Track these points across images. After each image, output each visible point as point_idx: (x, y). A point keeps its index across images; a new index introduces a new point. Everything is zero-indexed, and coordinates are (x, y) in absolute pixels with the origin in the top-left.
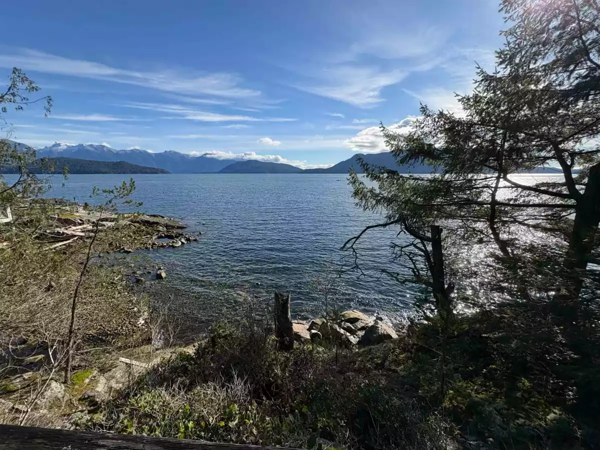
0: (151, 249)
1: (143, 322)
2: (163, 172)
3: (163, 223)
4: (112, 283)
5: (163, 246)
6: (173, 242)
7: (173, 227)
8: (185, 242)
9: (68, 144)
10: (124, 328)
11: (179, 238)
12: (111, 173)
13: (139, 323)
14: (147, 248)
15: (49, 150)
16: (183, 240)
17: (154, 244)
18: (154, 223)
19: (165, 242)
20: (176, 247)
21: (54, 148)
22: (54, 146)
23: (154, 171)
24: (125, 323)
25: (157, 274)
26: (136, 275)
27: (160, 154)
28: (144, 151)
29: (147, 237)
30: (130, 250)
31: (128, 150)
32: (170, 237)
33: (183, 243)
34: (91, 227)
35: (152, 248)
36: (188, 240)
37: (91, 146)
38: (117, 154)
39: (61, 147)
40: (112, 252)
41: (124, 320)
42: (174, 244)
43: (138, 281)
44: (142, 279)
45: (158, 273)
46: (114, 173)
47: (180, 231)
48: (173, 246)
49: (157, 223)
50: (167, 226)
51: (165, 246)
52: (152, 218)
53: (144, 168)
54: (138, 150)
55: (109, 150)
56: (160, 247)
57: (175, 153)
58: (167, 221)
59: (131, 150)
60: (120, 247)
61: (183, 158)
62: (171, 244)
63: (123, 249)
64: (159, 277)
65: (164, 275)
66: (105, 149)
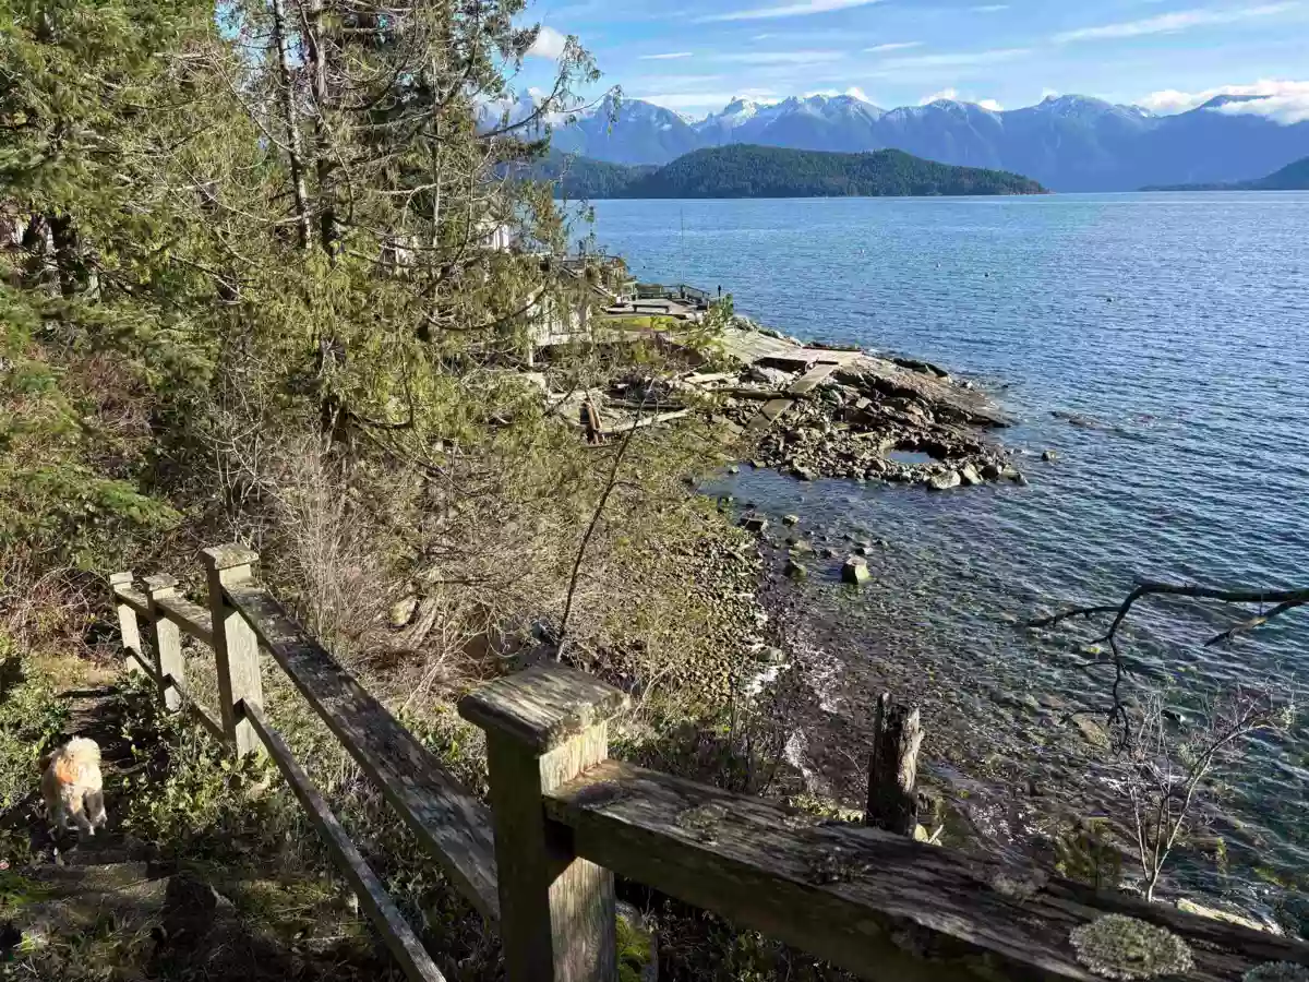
0: (862, 481)
1: (758, 690)
2: (1018, 186)
3: (930, 397)
4: (731, 556)
5: (898, 479)
6: (936, 471)
7: (959, 417)
8: (975, 480)
9: (761, 102)
10: (713, 685)
11: (962, 460)
12: (850, 193)
13: (748, 687)
14: (851, 475)
15: (714, 126)
16: (970, 472)
17: (875, 465)
18: (903, 392)
19: (913, 465)
20: (939, 489)
21: (728, 118)
22: (728, 109)
23: (984, 183)
24: (720, 674)
25: (846, 565)
26: (791, 551)
27: (1025, 114)
28: (971, 106)
29: (864, 439)
30: (805, 470)
31: (919, 108)
32: (937, 452)
33: (966, 482)
34: (736, 380)
35: (866, 476)
36: (988, 473)
37: (817, 101)
38: (884, 124)
39: (744, 112)
40: (762, 464)
41: (722, 664)
42: (935, 479)
43: (790, 571)
44: (801, 567)
45: (849, 562)
46: (862, 193)
47: (973, 435)
48: (930, 487)
49: (912, 394)
50: (941, 410)
51: (906, 479)
52: (904, 371)
53: (957, 172)
54: (948, 103)
55: (864, 111)
56: (890, 479)
57: (1085, 106)
58: (947, 391)
59: (929, 107)
60: (784, 455)
62: (926, 478)
63: (790, 463)
64: (848, 575)
65: (862, 573)
66: (852, 109)
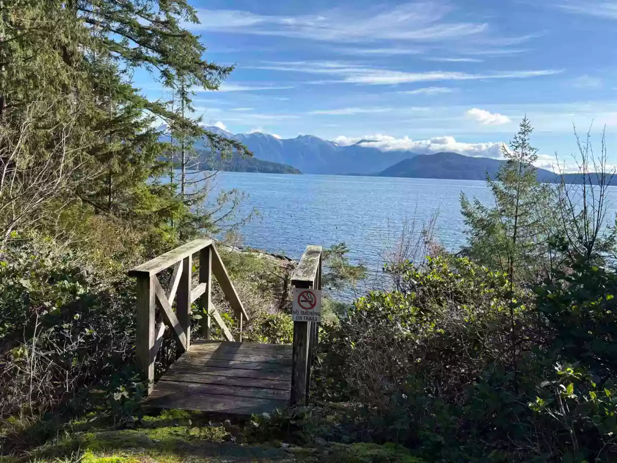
2: (291, 171)
27: (291, 141)
28: (269, 136)
31: (248, 135)
53: (266, 163)
54: (259, 134)
57: (314, 139)
59: (251, 134)
61: (325, 148)
